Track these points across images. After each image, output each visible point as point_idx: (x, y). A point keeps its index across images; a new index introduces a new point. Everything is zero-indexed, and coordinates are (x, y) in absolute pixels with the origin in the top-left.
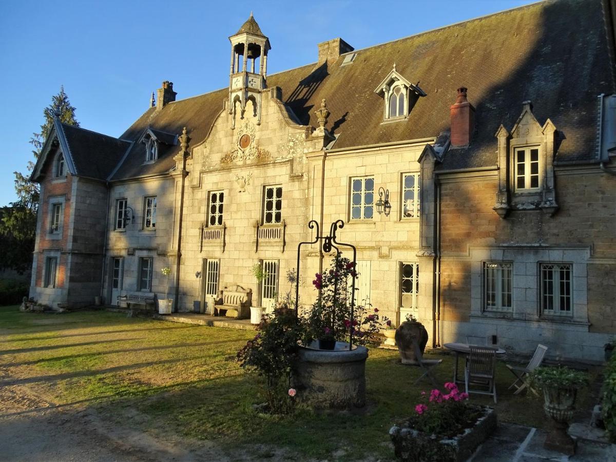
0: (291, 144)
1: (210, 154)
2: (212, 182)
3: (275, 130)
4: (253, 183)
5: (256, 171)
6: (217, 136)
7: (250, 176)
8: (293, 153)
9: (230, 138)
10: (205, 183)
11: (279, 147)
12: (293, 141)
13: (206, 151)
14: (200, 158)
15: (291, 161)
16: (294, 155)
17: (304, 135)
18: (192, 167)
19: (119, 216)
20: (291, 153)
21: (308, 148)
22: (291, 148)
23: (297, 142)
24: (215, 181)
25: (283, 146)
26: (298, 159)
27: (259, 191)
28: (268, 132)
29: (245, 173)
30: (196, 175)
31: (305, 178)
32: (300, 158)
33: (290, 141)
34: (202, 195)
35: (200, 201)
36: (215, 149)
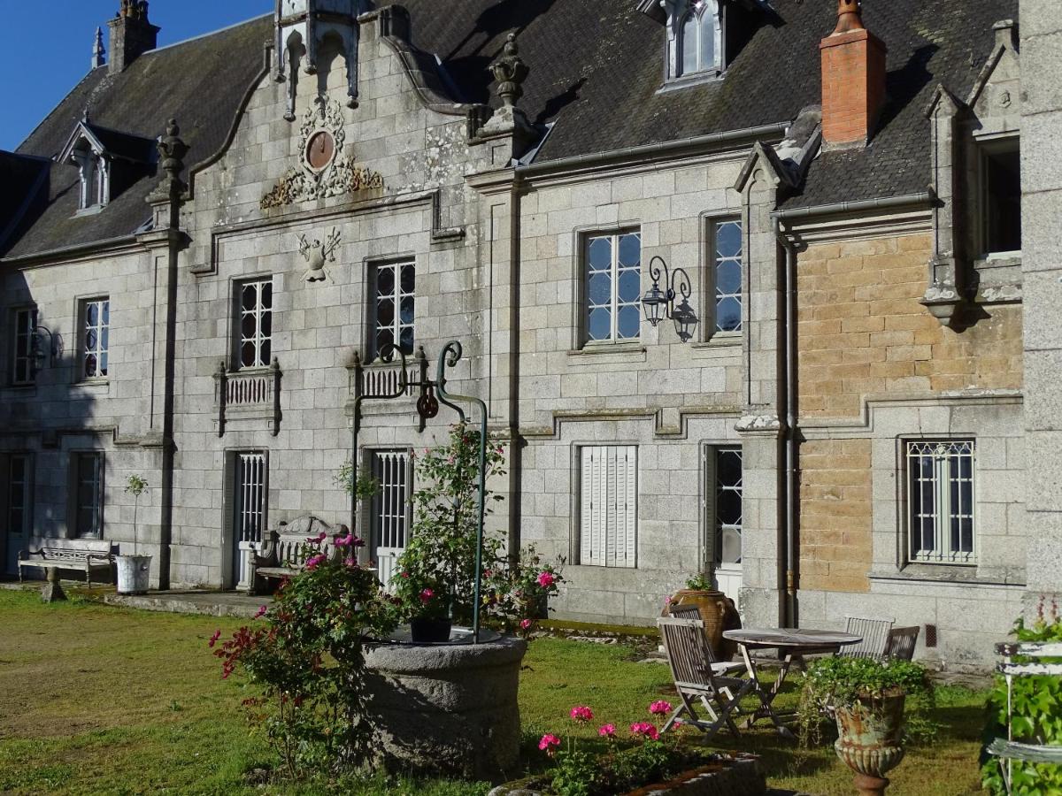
0: (434, 152)
1: (234, 185)
2: (239, 257)
3: (393, 118)
4: (344, 256)
5: (348, 226)
6: (251, 138)
7: (336, 239)
8: (439, 175)
9: (284, 141)
10: (226, 259)
11: (403, 162)
12: (440, 147)
13: (226, 178)
14: (213, 196)
15: (435, 198)
16: (441, 181)
17: (464, 129)
18: (191, 219)
19: (18, 350)
20: (433, 176)
21: (476, 161)
22: (434, 163)
23: (448, 146)
24: (251, 254)
25: (415, 159)
26: (452, 191)
27: (358, 277)
28: (376, 124)
29: (320, 232)
30: (202, 239)
31: (471, 238)
32: (455, 187)
33: (430, 145)
34: (218, 290)
35: (217, 304)
36: (247, 171)
